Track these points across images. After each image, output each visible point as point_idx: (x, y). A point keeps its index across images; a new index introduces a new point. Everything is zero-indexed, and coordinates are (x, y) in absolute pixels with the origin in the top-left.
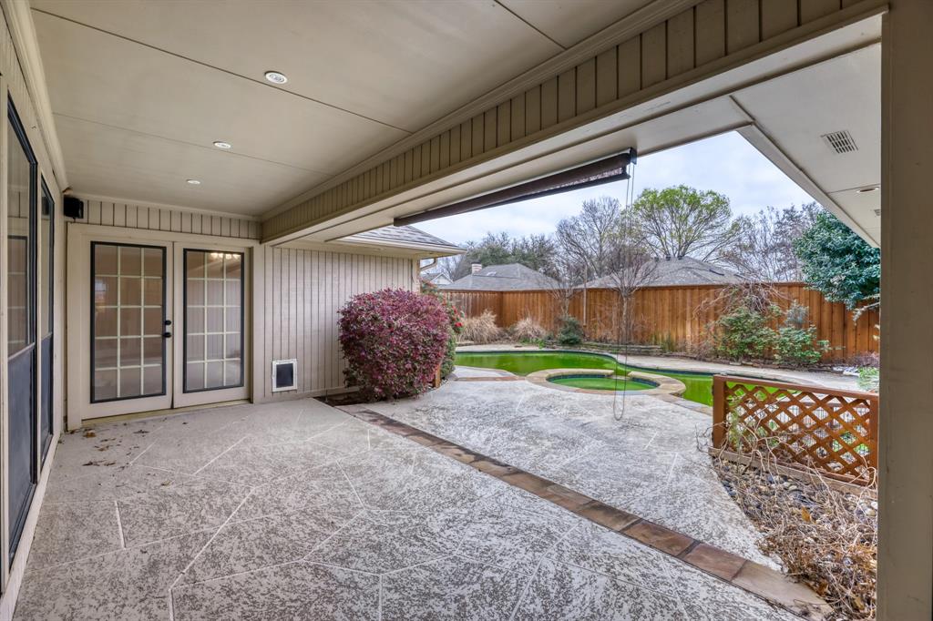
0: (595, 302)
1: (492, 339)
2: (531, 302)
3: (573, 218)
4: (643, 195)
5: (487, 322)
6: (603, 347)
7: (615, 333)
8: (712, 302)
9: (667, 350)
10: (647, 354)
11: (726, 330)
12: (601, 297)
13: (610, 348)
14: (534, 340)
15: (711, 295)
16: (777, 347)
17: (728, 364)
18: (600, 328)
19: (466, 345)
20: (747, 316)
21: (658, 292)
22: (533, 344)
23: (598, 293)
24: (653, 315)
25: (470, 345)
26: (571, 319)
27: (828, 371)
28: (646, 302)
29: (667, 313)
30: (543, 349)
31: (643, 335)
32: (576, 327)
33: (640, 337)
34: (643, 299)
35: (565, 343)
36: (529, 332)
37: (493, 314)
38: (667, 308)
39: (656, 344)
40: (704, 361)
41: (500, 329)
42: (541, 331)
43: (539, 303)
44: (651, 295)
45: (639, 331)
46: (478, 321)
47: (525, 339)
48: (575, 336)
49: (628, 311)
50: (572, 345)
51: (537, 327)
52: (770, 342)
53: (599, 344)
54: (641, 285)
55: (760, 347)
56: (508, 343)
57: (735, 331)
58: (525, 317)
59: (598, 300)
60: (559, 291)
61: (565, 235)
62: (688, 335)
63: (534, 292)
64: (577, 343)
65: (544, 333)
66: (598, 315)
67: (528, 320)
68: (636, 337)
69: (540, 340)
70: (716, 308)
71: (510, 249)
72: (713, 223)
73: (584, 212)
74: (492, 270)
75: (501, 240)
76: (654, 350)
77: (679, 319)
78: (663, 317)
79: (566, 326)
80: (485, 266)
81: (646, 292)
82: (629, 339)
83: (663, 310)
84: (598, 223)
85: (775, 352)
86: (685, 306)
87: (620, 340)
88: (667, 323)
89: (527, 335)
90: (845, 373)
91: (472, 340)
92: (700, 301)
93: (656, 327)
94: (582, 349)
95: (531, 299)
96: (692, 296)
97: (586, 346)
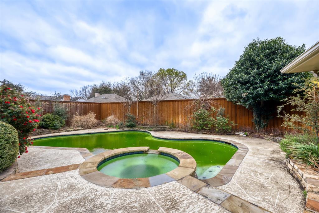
0: (142, 107)
1: (95, 126)
2: (114, 108)
3: (136, 77)
4: (160, 70)
5: (92, 117)
6: (145, 128)
7: (151, 121)
8: (189, 107)
9: (172, 128)
10: (164, 130)
11: (197, 119)
12: (144, 106)
13: (148, 128)
14: (115, 125)
15: (189, 104)
16: (216, 125)
17: (197, 133)
18: (144, 119)
19: (78, 130)
20: (204, 113)
21: (168, 102)
22: (114, 127)
23: (143, 103)
24: (166, 113)
25: (80, 130)
26: (131, 115)
27: (233, 134)
28: (163, 107)
29: (171, 112)
30: (118, 130)
31: (162, 121)
32: (134, 119)
33: (161, 122)
34: (162, 106)
35: (128, 126)
36: (113, 122)
37: (94, 114)
38: (171, 109)
39: (167, 125)
40: (187, 132)
41: (99, 121)
42: (118, 121)
43: (118, 109)
44: (165, 104)
45: (161, 120)
46: (86, 117)
47: (111, 125)
48: (133, 123)
49: (156, 111)
50: (131, 127)
51: (116, 119)
52: (213, 124)
53: (144, 126)
54: (161, 99)
55: (210, 126)
56: (102, 127)
57: (200, 119)
58: (110, 114)
59: (143, 106)
60: (126, 102)
61: (133, 83)
62: (180, 121)
63: (115, 103)
64: (134, 126)
65: (119, 122)
66: (143, 113)
67: (112, 116)
68: (159, 122)
69: (117, 125)
70: (190, 110)
71: (112, 88)
72: (182, 82)
73: (140, 75)
74: (104, 96)
75: (108, 84)
76: (167, 128)
77: (176, 114)
78: (170, 113)
79: (129, 119)
80: (101, 94)
81: (163, 103)
82: (157, 124)
83: (170, 110)
84: (145, 79)
85: (216, 127)
86: (178, 109)
87: (153, 124)
88: (171, 116)
89: (111, 123)
90: (240, 135)
91: (82, 127)
92: (184, 106)
93: (167, 118)
94: (136, 129)
95: (114, 106)
96: (181, 104)
97: (138, 128)
